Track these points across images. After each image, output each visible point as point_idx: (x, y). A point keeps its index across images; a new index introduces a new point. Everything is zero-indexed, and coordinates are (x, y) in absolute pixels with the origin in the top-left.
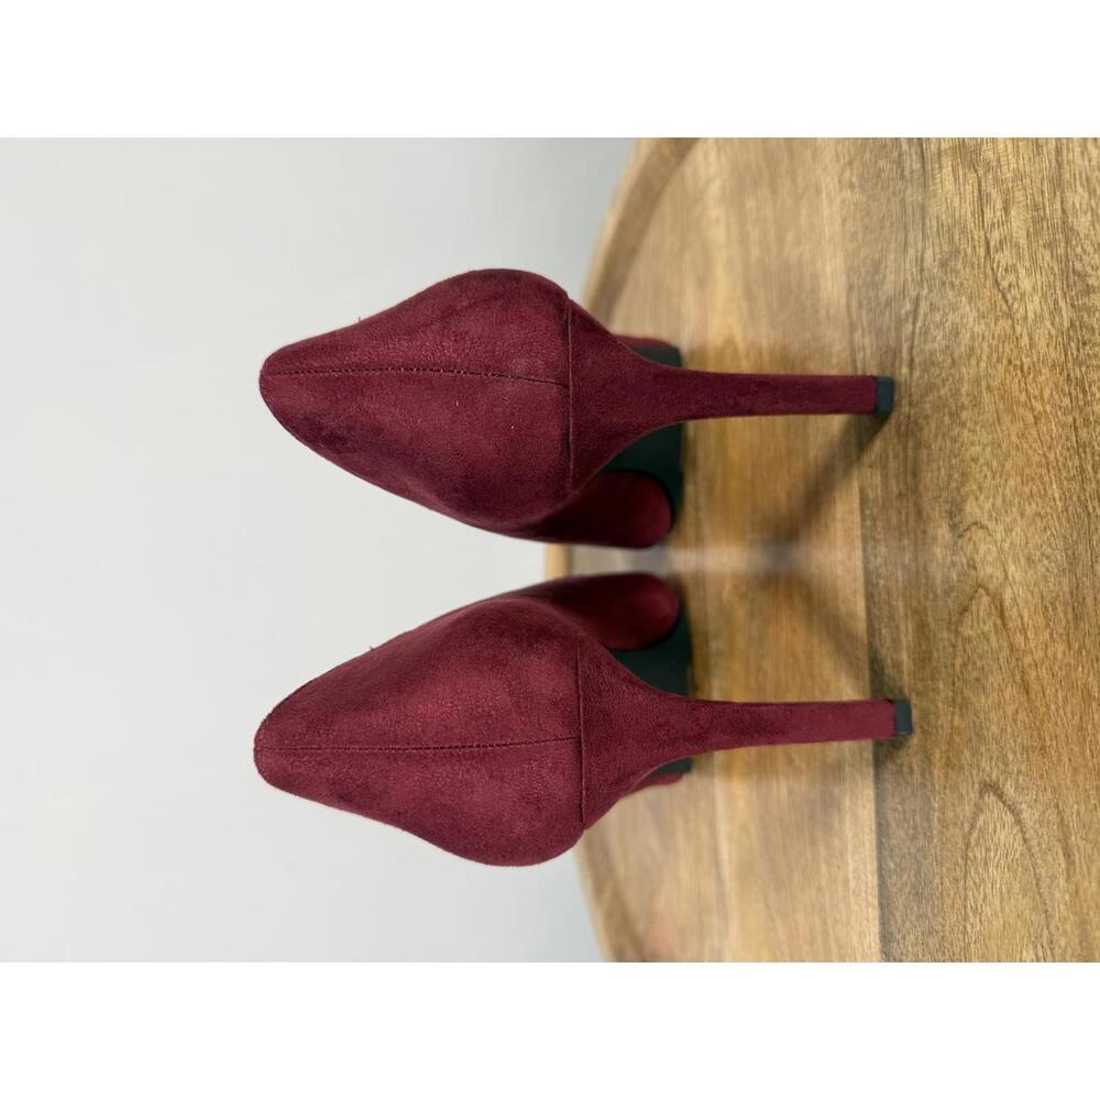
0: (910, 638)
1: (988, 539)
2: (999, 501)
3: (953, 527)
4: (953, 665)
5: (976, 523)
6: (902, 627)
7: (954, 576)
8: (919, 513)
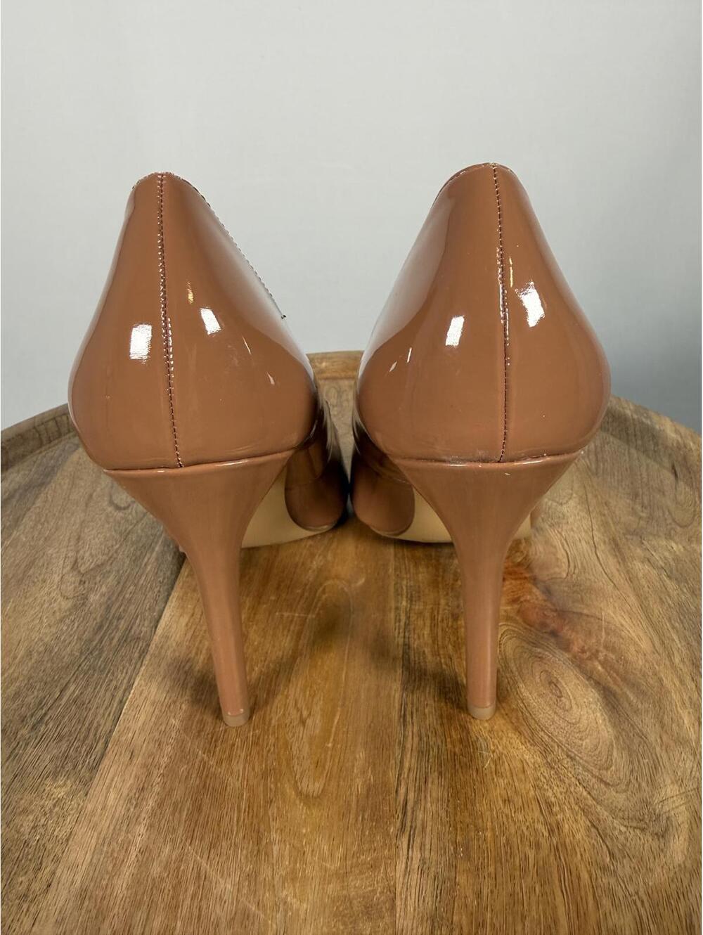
0: (148, 555)
1: (64, 592)
2: (46, 605)
3: (85, 598)
4: (121, 545)
5: (67, 598)
6: (152, 560)
7: (98, 579)
8: (108, 608)
